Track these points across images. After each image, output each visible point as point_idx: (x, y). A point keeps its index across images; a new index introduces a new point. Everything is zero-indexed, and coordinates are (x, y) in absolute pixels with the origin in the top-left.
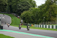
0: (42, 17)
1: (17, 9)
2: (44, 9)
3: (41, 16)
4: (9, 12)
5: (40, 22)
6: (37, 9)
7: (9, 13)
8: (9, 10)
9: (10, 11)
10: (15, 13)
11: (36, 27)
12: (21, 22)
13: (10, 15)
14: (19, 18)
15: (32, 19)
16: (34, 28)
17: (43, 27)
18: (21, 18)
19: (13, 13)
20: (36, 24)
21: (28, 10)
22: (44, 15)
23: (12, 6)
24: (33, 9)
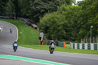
0: (87, 26)
1: (30, 9)
2: (91, 9)
3: (84, 24)
4: (12, 15)
5: (83, 36)
6: (74, 8)
7: (14, 19)
8: (12, 11)
9: (14, 13)
10: (25, 17)
11: (74, 48)
12: (40, 38)
13: (16, 21)
14: (36, 28)
15: (65, 29)
16: (69, 50)
17: (89, 48)
18: (40, 29)
19: (21, 17)
20: (73, 41)
21: (56, 11)
22: (90, 22)
23: (20, 3)
24: (67, 8)
